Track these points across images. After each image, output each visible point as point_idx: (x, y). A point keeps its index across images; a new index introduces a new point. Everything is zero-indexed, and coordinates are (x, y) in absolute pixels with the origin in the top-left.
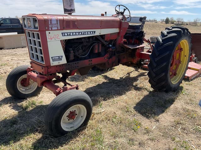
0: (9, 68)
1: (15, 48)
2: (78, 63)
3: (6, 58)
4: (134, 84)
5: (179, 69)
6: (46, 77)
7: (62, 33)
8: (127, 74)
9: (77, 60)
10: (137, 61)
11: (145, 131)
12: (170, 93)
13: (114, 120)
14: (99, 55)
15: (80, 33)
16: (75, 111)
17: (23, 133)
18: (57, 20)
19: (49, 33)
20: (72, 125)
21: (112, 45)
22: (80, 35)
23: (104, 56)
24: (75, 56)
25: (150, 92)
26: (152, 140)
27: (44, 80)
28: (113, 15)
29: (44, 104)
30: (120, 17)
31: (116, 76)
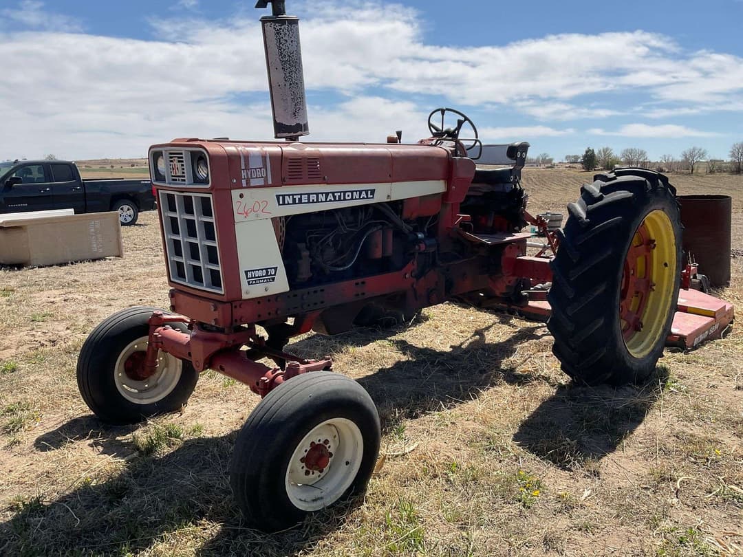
0: (61, 327)
1: (66, 264)
2: (322, 290)
3: (44, 296)
4: (504, 364)
5: (648, 310)
6: (222, 336)
7: (278, 197)
8: (474, 335)
9: (319, 283)
10: (507, 287)
11: (559, 505)
12: (628, 389)
13: (452, 477)
14: (384, 266)
15: (330, 197)
16: (326, 442)
17: (154, 525)
18: (264, 157)
19: (241, 196)
20: (317, 493)
21: (424, 232)
22: (330, 201)
23: (401, 269)
24: (312, 268)
25: (561, 387)
26: (584, 529)
27: (216, 347)
28: (422, 141)
29: (209, 436)
30: (448, 145)
31: (437, 341)
